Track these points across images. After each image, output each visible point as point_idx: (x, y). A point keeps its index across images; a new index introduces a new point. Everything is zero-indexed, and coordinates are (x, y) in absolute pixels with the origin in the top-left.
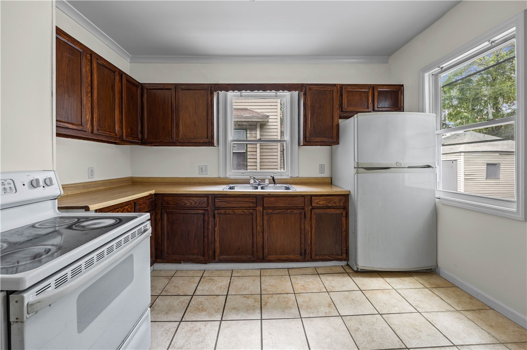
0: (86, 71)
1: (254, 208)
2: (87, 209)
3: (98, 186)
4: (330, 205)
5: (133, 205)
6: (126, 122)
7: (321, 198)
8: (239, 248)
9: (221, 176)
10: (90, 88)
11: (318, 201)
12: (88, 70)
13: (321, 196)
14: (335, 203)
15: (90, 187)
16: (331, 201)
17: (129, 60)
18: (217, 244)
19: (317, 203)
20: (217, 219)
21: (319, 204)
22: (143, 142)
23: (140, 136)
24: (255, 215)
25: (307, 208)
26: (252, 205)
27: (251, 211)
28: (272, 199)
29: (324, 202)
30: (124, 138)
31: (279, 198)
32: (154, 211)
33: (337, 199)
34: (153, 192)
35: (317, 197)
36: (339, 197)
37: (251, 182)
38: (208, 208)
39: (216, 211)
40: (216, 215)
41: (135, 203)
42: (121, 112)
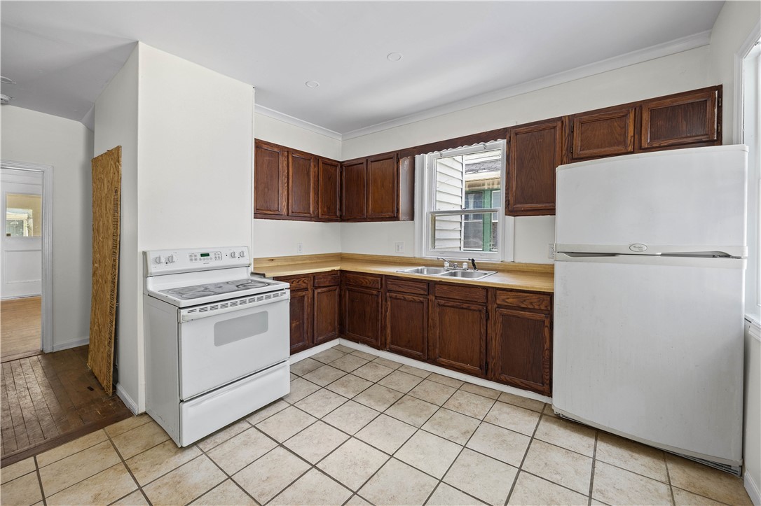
0: (282, 167)
1: (425, 296)
2: (264, 275)
3: (305, 260)
4: (523, 306)
5: (312, 278)
6: (322, 202)
7: (510, 293)
8: (409, 341)
9: (417, 256)
10: (286, 179)
11: (505, 297)
12: (284, 165)
13: (511, 290)
14: (531, 303)
15: (297, 260)
16: (525, 301)
17: (340, 139)
18: (389, 331)
19: (503, 300)
20: (389, 303)
21: (507, 302)
22: (342, 219)
23: (338, 213)
24: (425, 304)
25: (490, 306)
26: (422, 292)
27: (421, 299)
28: (445, 287)
29: (514, 300)
30: (320, 217)
31: (454, 287)
32: (338, 287)
33: (534, 298)
34: (337, 268)
35: (505, 292)
36: (538, 295)
37: (446, 265)
38: (382, 290)
39: (388, 294)
40: (388, 299)
41: (314, 277)
42: (316, 194)
